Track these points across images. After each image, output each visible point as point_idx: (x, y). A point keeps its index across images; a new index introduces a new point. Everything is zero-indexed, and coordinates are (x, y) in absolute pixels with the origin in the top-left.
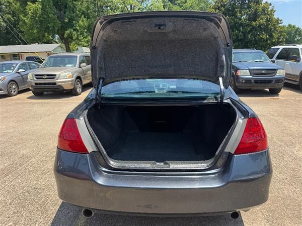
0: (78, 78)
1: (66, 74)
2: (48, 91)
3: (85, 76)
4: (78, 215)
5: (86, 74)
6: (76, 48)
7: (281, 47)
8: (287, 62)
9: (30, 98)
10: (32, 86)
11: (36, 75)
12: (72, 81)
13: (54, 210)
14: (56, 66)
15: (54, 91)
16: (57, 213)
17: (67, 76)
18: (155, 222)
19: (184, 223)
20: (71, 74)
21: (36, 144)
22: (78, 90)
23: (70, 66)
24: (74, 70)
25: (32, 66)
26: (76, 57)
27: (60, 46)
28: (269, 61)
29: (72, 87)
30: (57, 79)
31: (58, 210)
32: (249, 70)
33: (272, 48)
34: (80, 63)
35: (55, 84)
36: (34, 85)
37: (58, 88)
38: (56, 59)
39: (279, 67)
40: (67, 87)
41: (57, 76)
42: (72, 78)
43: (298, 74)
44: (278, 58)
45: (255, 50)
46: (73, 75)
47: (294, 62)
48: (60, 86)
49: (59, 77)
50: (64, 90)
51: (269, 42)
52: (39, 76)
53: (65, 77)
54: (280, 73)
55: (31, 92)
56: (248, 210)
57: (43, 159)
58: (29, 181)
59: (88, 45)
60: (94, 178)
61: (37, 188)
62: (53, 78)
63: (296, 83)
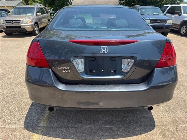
0: (36, 23)
1: (28, 20)
2: (15, 32)
3: (41, 22)
4: (43, 111)
5: (41, 21)
6: (33, 4)
7: (170, 6)
8: (173, 16)
9: (3, 37)
10: (4, 28)
11: (6, 21)
12: (32, 25)
13: (26, 109)
14: (20, 14)
15: (20, 32)
16: (29, 110)
17: (28, 22)
18: (96, 113)
19: (115, 114)
20: (31, 20)
21: (10, 66)
22: (36, 32)
23: (30, 14)
24: (33, 18)
25: (3, 15)
26: (34, 8)
27: (21, 2)
28: (162, 14)
29: (32, 30)
30: (22, 24)
31: (30, 108)
32: (150, 20)
33: (164, 6)
34: (37, 13)
35: (20, 27)
36: (5, 27)
37: (22, 30)
38: (19, 9)
39: (169, 18)
40: (29, 29)
41: (21, 22)
42: (32, 23)
43: (179, 24)
44: (167, 13)
45: (154, 7)
46: (32, 21)
47: (177, 16)
48: (24, 29)
49: (23, 22)
50: (27, 31)
51: (160, 3)
52: (8, 21)
53: (27, 22)
54: (169, 22)
55: (4, 33)
56: (159, 105)
57: (16, 76)
58: (7, 90)
59: (41, 2)
60: (56, 85)
61: (14, 94)
62: (19, 23)
63: (177, 30)
